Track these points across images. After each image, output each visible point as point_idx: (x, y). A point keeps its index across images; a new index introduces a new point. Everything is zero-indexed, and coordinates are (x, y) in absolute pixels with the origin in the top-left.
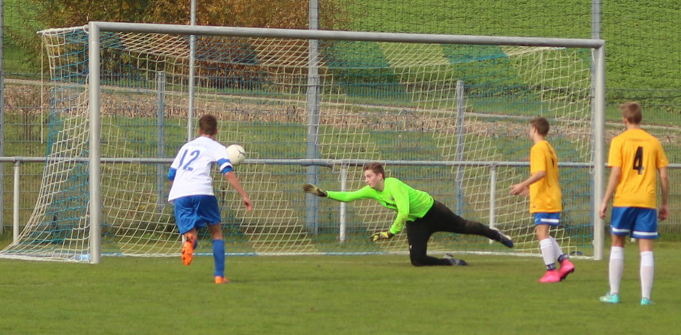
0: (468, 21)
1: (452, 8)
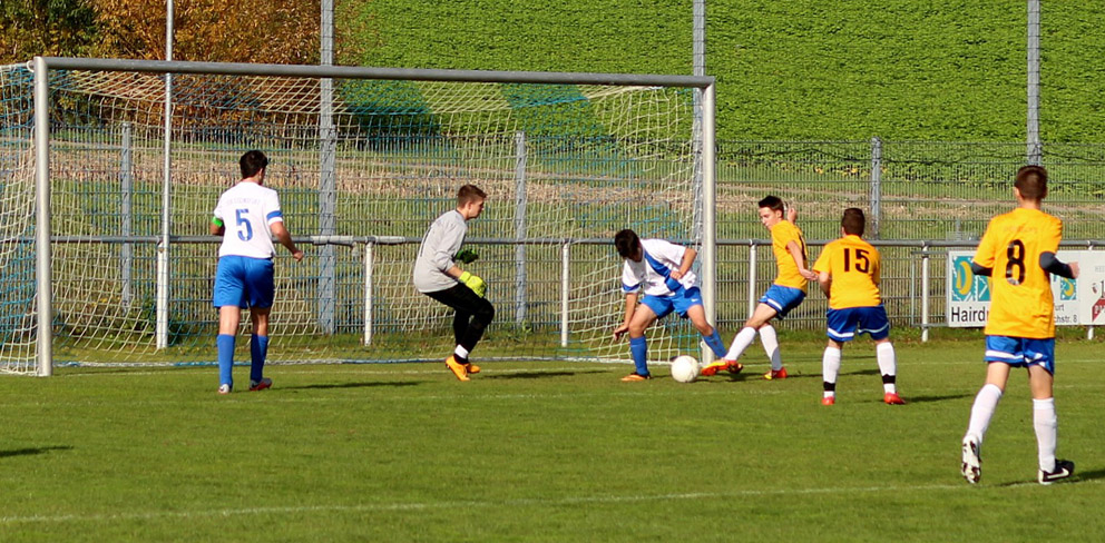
0: (515, 51)
1: (494, 34)
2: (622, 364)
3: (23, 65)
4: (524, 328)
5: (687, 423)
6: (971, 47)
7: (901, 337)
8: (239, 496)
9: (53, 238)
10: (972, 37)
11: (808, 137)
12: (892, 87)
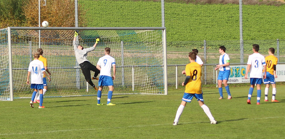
2: (146, 95)
3: (5, 29)
4: (124, 87)
5: (159, 108)
6: (230, 18)
7: (212, 86)
8: (53, 128)
9: (13, 69)
10: (230, 16)
11: (192, 40)
12: (212, 28)
